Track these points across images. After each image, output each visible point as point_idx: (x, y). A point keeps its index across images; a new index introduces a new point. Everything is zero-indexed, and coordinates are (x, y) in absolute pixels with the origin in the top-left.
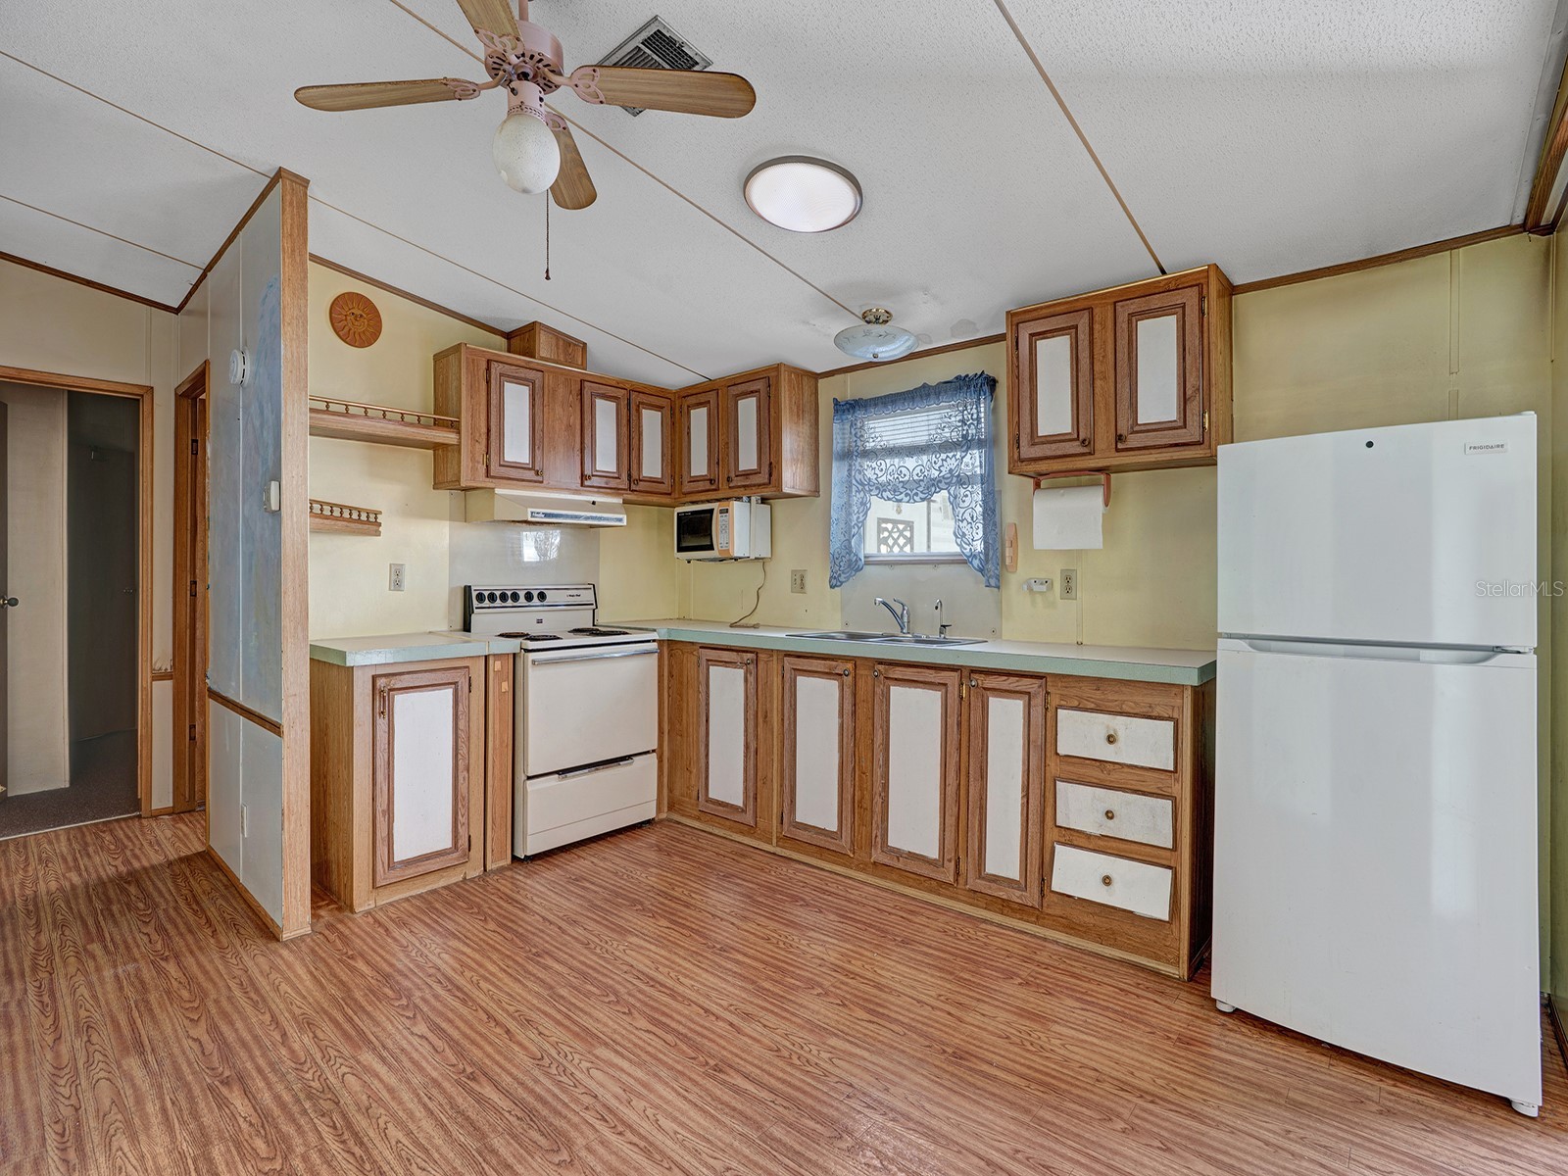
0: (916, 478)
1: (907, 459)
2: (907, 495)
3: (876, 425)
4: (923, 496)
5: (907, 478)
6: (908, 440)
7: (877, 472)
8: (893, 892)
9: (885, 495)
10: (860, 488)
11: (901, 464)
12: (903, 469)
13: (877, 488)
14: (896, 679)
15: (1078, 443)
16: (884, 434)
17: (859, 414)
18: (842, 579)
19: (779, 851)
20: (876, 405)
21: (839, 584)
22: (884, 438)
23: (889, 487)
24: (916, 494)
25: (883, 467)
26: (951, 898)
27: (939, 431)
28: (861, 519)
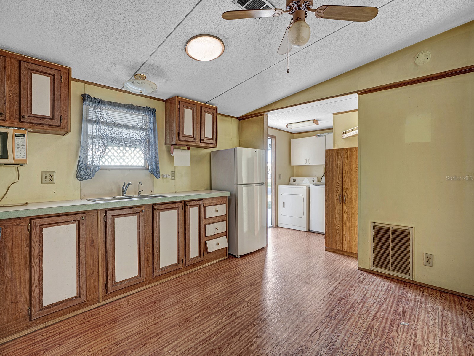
0: (128, 137)
1: (125, 130)
2: (125, 143)
3: (111, 113)
4: (131, 145)
5: (124, 137)
6: (122, 122)
7: (111, 132)
8: (163, 283)
9: (114, 142)
10: (103, 137)
11: (123, 131)
12: (123, 133)
13: (111, 138)
14: (162, 209)
15: (193, 139)
16: (114, 117)
17: (102, 106)
18: (91, 176)
19: (104, 303)
20: (110, 105)
21: (90, 178)
22: (114, 119)
23: (116, 139)
24: (128, 144)
25: (113, 130)
26: (180, 272)
27: (140, 123)
28: (104, 150)
